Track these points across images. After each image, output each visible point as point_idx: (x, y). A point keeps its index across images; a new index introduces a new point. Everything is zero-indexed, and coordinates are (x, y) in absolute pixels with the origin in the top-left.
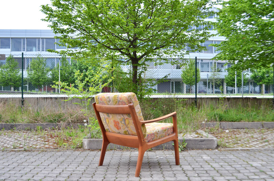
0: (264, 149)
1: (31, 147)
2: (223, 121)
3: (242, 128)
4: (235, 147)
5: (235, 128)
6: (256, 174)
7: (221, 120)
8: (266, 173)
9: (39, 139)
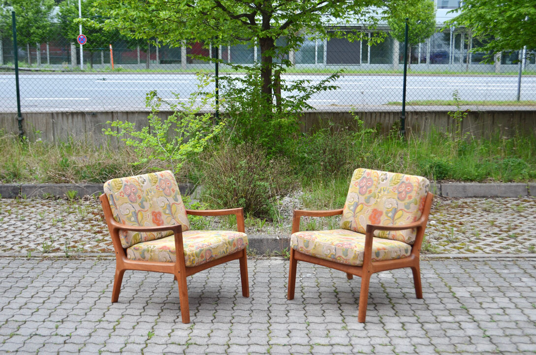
0: (496, 258)
1: (74, 247)
2: (448, 180)
3: (483, 197)
4: (445, 250)
5: (470, 195)
6: (452, 313)
7: (444, 177)
8: (468, 312)
9: (81, 225)
